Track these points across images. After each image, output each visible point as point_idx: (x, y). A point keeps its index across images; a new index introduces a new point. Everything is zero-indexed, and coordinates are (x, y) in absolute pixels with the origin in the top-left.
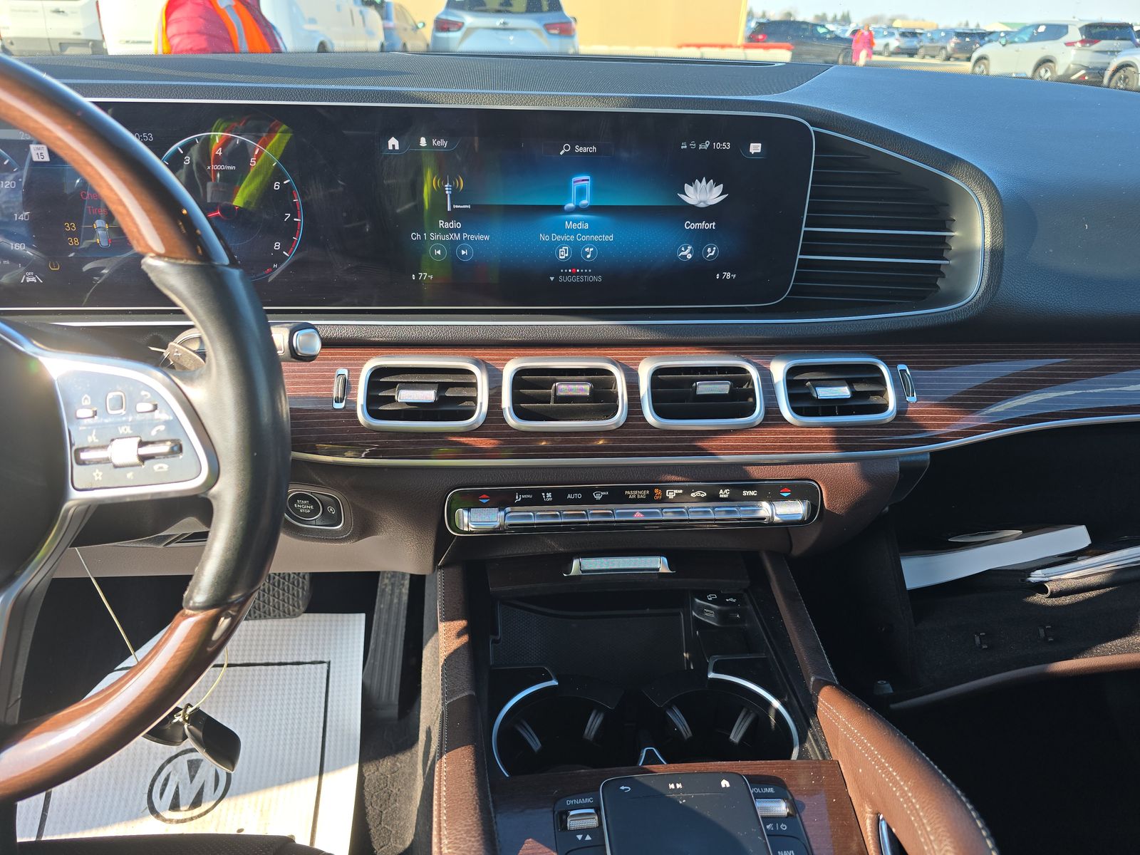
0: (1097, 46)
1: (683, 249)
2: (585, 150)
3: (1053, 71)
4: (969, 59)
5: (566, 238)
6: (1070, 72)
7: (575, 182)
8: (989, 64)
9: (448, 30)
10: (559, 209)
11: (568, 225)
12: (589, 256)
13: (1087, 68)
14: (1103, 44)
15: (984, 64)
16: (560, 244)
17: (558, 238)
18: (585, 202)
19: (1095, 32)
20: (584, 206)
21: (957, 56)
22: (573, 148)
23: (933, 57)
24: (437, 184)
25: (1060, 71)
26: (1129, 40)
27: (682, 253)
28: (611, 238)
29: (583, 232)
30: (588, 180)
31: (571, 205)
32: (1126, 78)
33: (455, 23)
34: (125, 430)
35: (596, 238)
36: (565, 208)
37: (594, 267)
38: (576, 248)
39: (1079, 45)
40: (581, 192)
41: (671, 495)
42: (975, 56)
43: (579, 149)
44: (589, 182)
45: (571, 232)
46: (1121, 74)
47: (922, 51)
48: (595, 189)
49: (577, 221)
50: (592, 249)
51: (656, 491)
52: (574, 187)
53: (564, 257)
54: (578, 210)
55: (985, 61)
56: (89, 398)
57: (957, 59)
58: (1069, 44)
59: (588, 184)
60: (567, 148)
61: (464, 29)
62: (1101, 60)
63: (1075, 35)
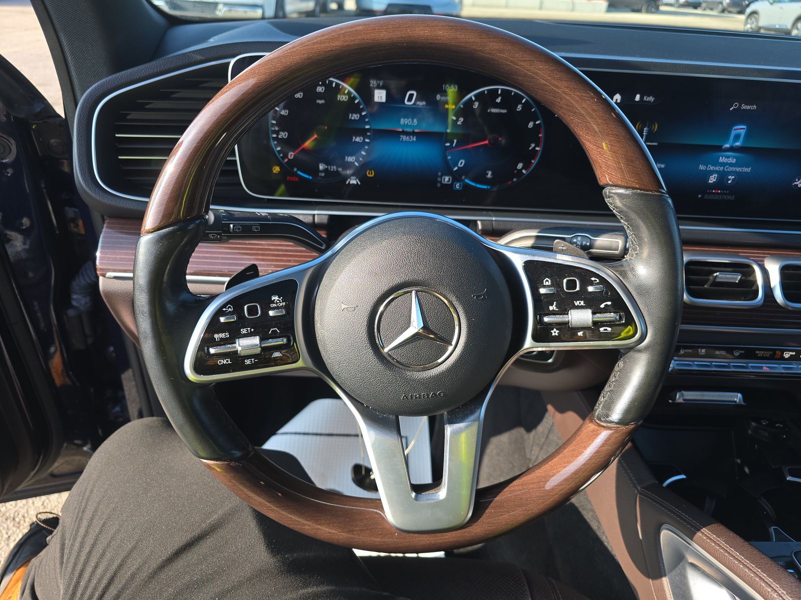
1: (797, 180)
2: (748, 107)
4: (741, 12)
5: (717, 168)
7: (735, 130)
8: (758, 18)
10: (719, 149)
11: (721, 160)
12: (730, 182)
15: (755, 18)
16: (712, 173)
17: (712, 168)
18: (738, 144)
20: (737, 146)
21: (730, 9)
22: (740, 106)
23: (712, 9)
24: (639, 127)
27: (796, 183)
28: (748, 170)
29: (731, 165)
30: (744, 129)
31: (727, 146)
34: (580, 303)
35: (738, 169)
36: (723, 147)
37: (732, 189)
38: (723, 176)
40: (737, 137)
41: (787, 355)
42: (748, 10)
43: (744, 107)
44: (745, 130)
45: (723, 164)
47: (704, 5)
48: (748, 135)
49: (728, 157)
50: (733, 177)
51: (777, 352)
52: (733, 133)
53: (712, 182)
54: (732, 149)
55: (756, 15)
56: (550, 281)
57: (730, 12)
59: (743, 132)
60: (736, 105)
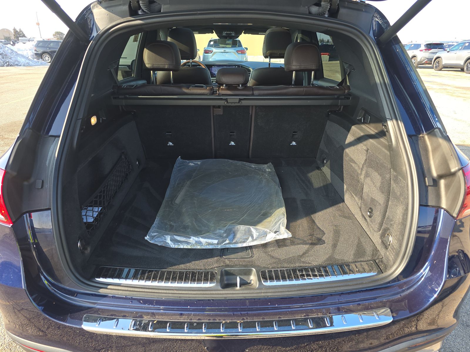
0: (430, 51)
3: (416, 60)
6: (422, 60)
9: (208, 53)
13: (428, 59)
14: (433, 50)
19: (430, 46)
25: (419, 60)
26: (442, 49)
32: (439, 62)
33: (210, 51)
39: (424, 51)
46: (437, 60)
58: (421, 51)
61: (213, 53)
62: (432, 55)
63: (423, 47)
